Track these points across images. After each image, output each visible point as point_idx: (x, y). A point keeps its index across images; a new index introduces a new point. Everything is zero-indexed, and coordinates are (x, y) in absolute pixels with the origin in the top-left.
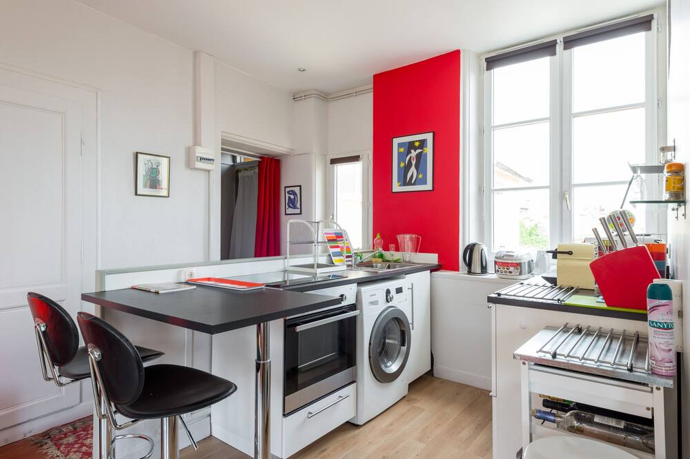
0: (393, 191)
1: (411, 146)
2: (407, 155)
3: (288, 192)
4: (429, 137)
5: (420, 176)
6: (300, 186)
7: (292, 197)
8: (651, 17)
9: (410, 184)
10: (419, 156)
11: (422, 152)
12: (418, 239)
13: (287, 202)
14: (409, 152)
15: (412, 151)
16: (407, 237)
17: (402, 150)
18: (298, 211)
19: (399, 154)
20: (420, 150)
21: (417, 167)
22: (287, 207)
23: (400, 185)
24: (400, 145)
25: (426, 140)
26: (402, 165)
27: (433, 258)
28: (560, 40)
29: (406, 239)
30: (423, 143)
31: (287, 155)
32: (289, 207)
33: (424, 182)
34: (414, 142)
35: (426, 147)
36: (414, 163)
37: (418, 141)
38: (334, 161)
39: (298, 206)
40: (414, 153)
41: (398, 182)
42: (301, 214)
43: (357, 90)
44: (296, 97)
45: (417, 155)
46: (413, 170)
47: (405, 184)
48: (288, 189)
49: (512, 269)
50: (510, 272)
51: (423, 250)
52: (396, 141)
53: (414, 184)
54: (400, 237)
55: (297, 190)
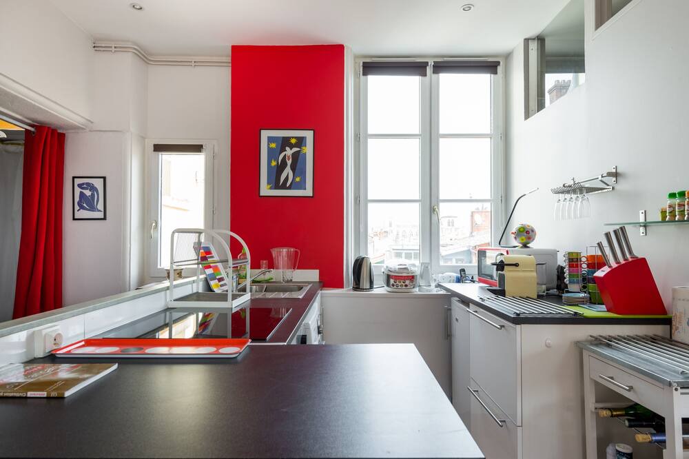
0: (261, 194)
1: (285, 142)
2: (280, 153)
3: (80, 186)
4: (309, 135)
5: (298, 179)
6: (104, 178)
7: (88, 193)
8: (498, 63)
9: (284, 187)
10: (296, 156)
11: (299, 152)
12: (296, 252)
13: (77, 199)
14: (283, 150)
15: (287, 148)
16: (284, 251)
17: (273, 145)
18: (101, 215)
19: (270, 150)
20: (299, 149)
21: (293, 168)
22: (77, 207)
23: (271, 188)
24: (270, 139)
25: (306, 137)
26: (274, 163)
27: (313, 275)
28: (431, 63)
29: (282, 254)
30: (301, 142)
31: (78, 128)
32: (82, 207)
33: (302, 186)
34: (289, 138)
35: (306, 146)
36: (289, 162)
37: (296, 138)
38: (159, 148)
39: (100, 206)
40: (289, 152)
41: (268, 183)
42: (105, 219)
43: (198, 59)
44: (99, 45)
45: (293, 154)
46: (288, 171)
47: (277, 186)
48: (78, 181)
49: (407, 282)
50: (406, 286)
51: (302, 266)
52: (265, 134)
53: (290, 188)
54: (274, 252)
55: (98, 184)
